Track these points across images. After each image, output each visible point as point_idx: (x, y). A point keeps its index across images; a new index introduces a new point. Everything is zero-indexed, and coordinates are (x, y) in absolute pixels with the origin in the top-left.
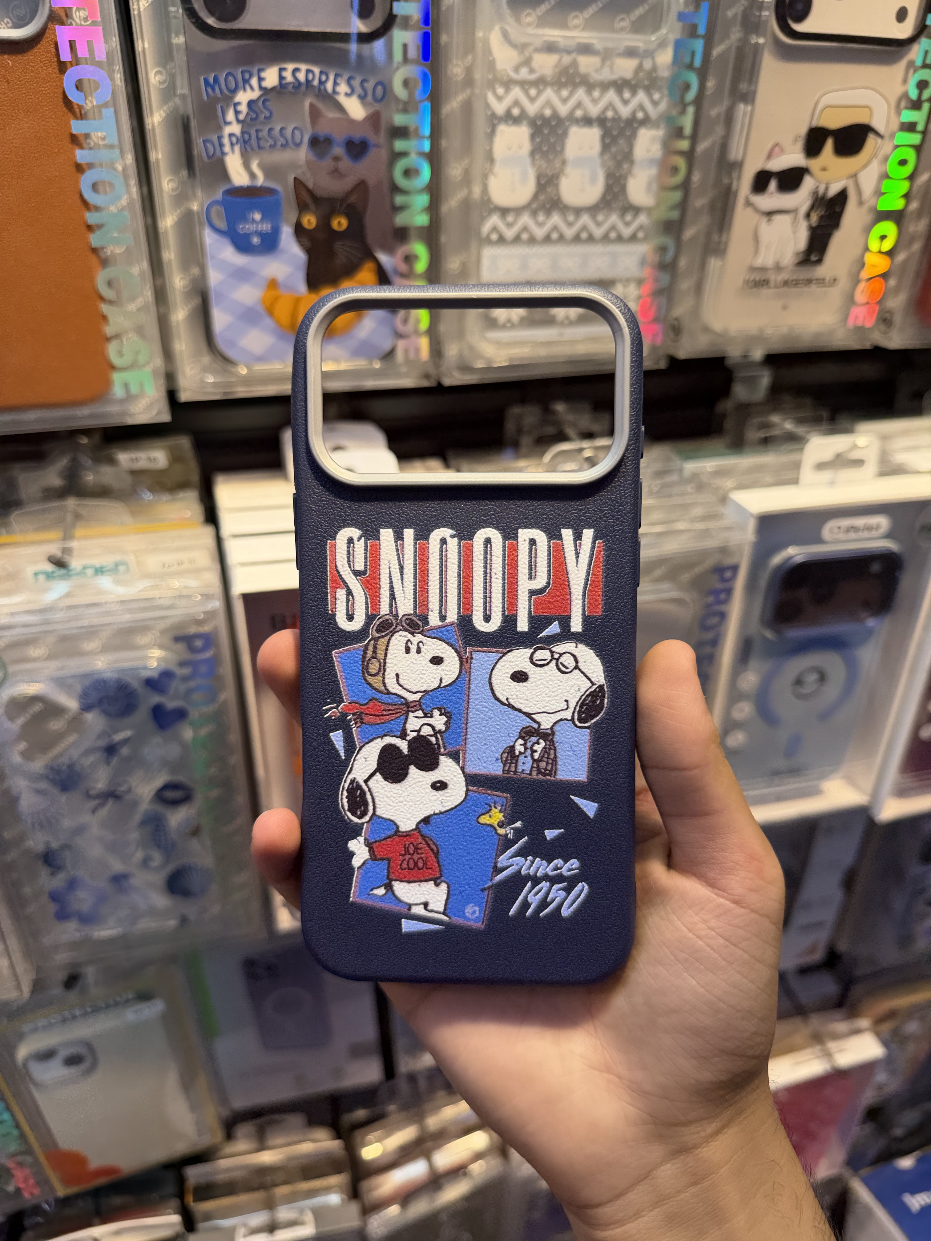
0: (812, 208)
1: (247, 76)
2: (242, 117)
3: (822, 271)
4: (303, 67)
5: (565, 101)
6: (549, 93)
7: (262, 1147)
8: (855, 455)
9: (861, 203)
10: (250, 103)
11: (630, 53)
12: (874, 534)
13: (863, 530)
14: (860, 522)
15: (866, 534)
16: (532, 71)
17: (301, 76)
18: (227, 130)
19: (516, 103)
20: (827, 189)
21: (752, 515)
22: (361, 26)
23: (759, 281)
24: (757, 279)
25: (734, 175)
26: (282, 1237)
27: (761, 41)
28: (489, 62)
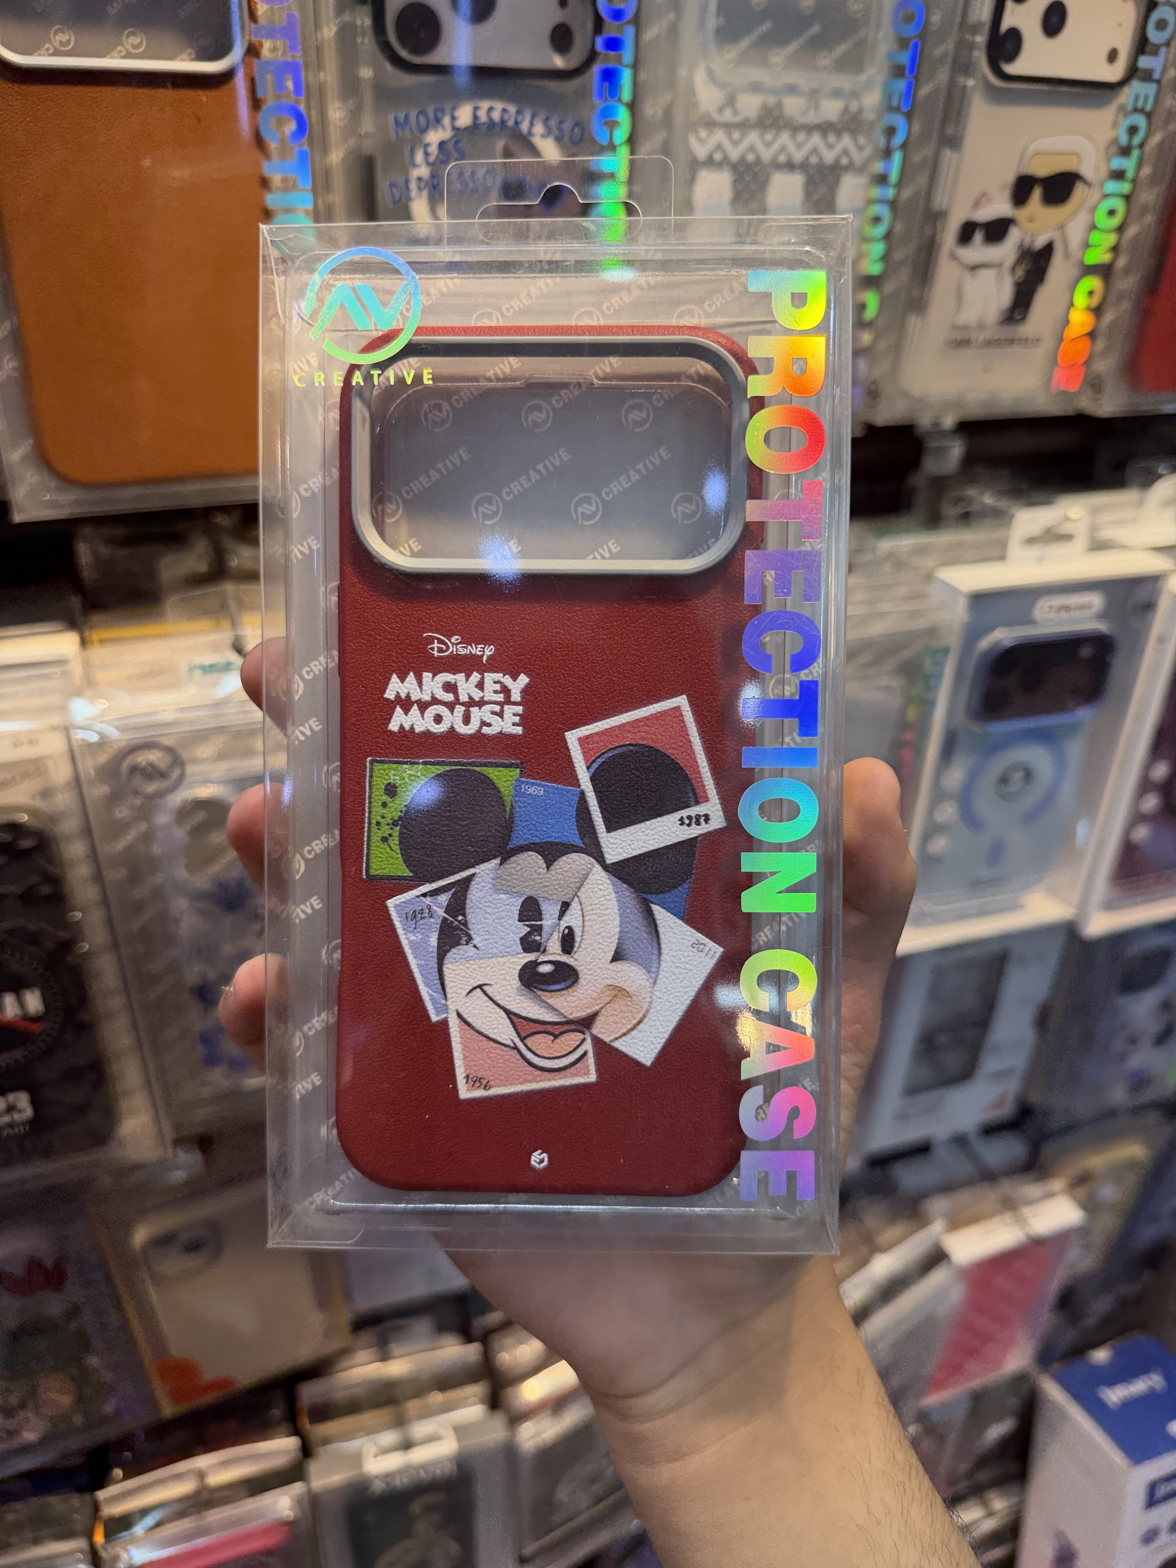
0: (1018, 262)
1: (439, 114)
2: (432, 159)
4: (499, 106)
5: (768, 145)
6: (753, 137)
8: (1066, 529)
10: (442, 144)
11: (837, 93)
12: (1087, 613)
13: (1074, 609)
14: (1073, 600)
15: (1078, 614)
16: (736, 113)
17: (496, 116)
18: (415, 173)
19: (719, 147)
20: (1032, 242)
21: (961, 593)
22: (558, 62)
23: (961, 341)
24: (959, 338)
25: (939, 227)
26: (420, 1455)
27: (971, 83)
28: (692, 103)
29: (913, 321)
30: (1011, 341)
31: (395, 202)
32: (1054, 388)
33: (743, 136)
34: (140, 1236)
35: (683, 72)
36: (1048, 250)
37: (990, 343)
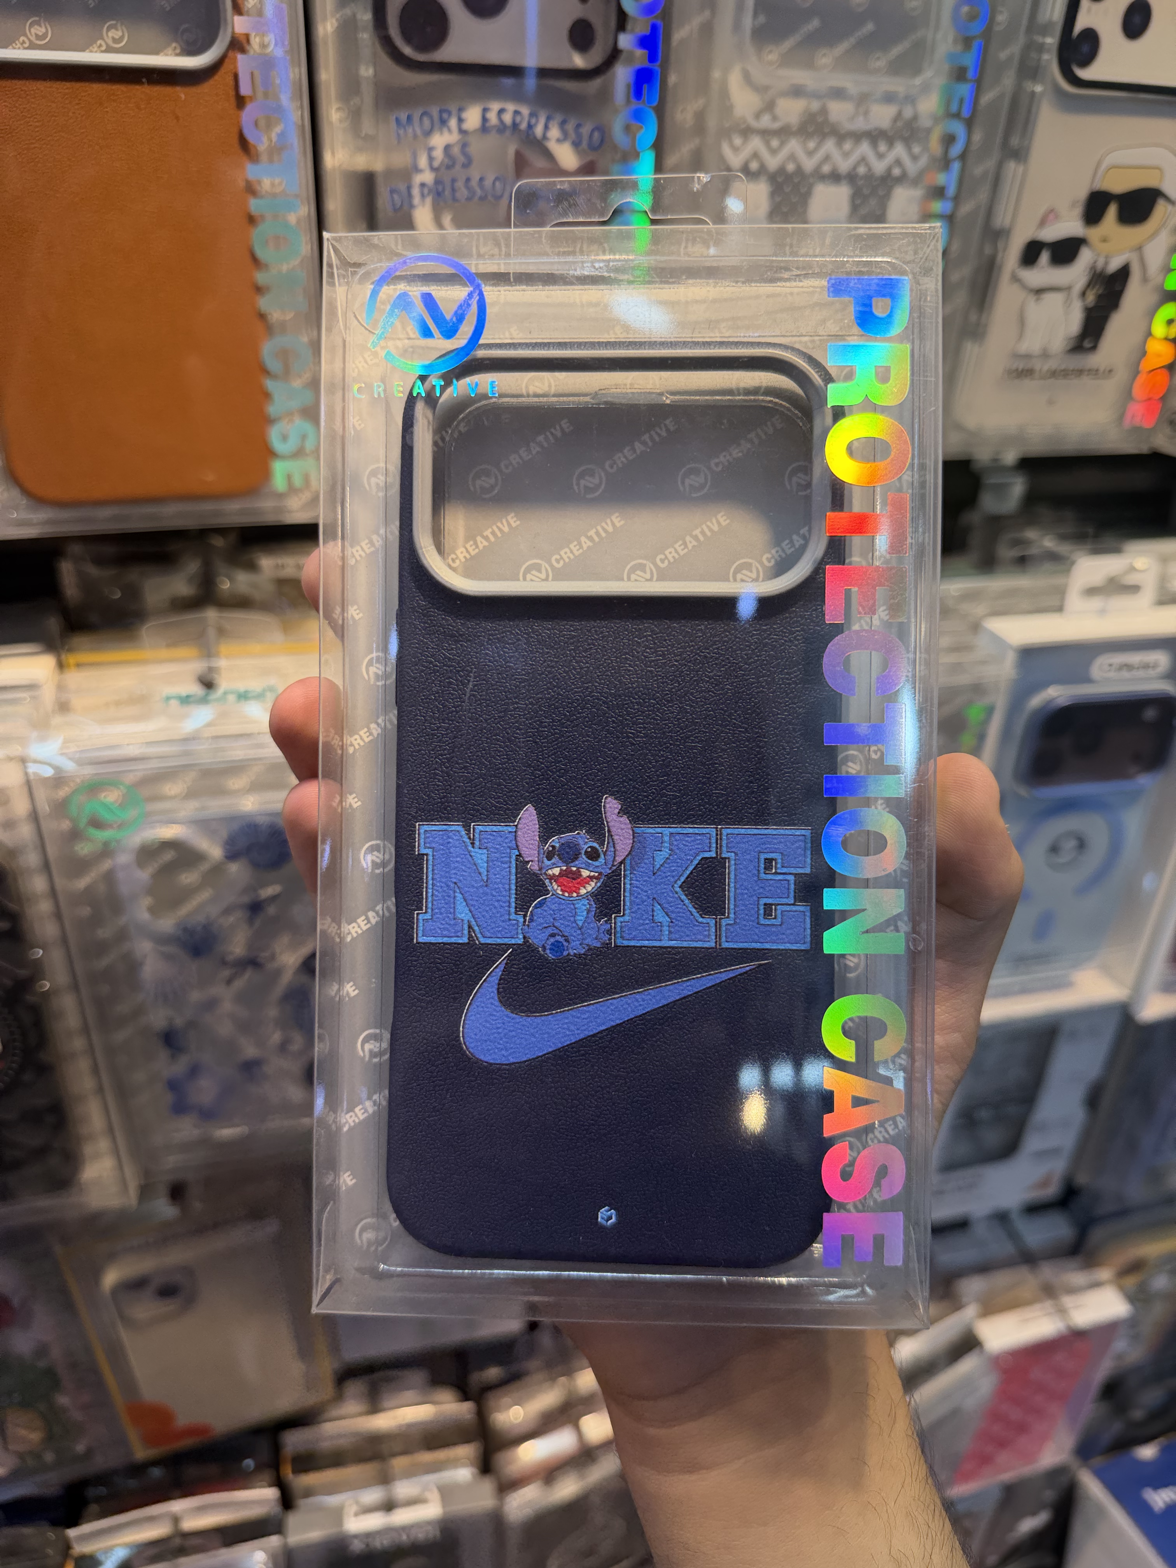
0: (1090, 285)
1: (445, 116)
2: (436, 164)
3: (1097, 359)
4: (511, 107)
5: (810, 154)
6: (794, 145)
7: (375, 1408)
8: (1131, 579)
9: (1145, 279)
10: (447, 148)
11: (889, 98)
12: (1151, 673)
13: (1138, 668)
14: (1135, 658)
15: (1141, 673)
16: (775, 118)
17: (508, 118)
18: (418, 179)
19: (755, 155)
20: (1106, 263)
21: (1010, 647)
22: (579, 61)
23: (1022, 371)
24: (1020, 368)
25: (1000, 245)
26: (402, 1517)
27: (1038, 89)
28: (727, 108)
29: (970, 349)
30: (1080, 372)
31: (396, 210)
32: (1127, 423)
33: (782, 144)
34: (111, 1278)
35: (716, 74)
36: (1124, 273)
37: (1054, 374)
